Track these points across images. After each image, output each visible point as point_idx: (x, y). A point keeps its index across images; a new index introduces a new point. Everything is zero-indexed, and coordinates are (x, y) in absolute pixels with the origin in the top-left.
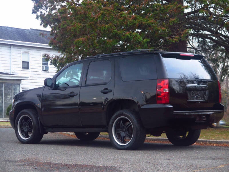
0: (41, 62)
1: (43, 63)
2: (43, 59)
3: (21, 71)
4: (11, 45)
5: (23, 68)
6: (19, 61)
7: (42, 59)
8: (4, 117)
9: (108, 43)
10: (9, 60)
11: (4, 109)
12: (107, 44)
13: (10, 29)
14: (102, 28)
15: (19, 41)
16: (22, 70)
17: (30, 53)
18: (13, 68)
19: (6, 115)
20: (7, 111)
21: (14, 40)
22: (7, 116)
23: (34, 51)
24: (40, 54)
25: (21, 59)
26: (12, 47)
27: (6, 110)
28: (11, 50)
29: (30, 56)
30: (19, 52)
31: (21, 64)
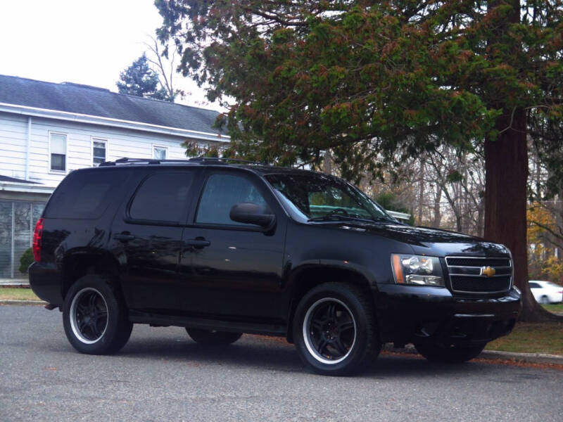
0: (92, 157)
1: (94, 159)
2: (94, 149)
3: (49, 174)
4: (27, 117)
5: (53, 168)
6: (45, 152)
7: (92, 149)
8: (12, 276)
9: (409, 118)
10: (23, 149)
11: (13, 259)
12: (406, 119)
13: (21, 81)
14: (401, 80)
15: (45, 107)
16: (52, 172)
17: (69, 136)
18: (32, 169)
19: (18, 271)
20: (20, 263)
21: (33, 106)
22: (20, 274)
23: (77, 132)
24: (88, 138)
25: (48, 149)
26: (30, 122)
27: (19, 259)
28: (27, 127)
29: (69, 142)
30: (45, 133)
31: (49, 159)
